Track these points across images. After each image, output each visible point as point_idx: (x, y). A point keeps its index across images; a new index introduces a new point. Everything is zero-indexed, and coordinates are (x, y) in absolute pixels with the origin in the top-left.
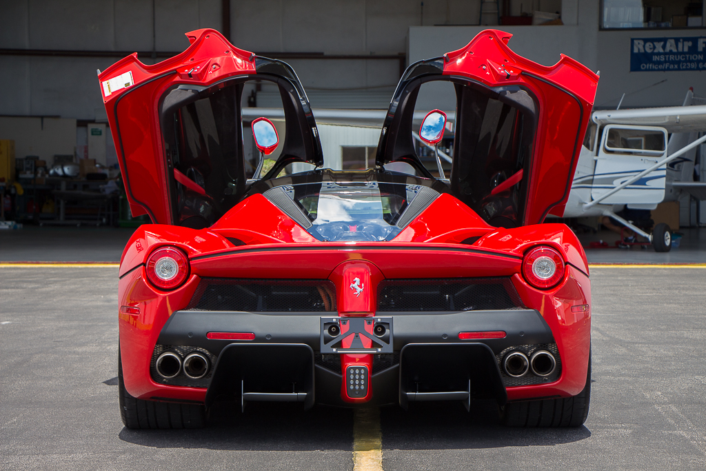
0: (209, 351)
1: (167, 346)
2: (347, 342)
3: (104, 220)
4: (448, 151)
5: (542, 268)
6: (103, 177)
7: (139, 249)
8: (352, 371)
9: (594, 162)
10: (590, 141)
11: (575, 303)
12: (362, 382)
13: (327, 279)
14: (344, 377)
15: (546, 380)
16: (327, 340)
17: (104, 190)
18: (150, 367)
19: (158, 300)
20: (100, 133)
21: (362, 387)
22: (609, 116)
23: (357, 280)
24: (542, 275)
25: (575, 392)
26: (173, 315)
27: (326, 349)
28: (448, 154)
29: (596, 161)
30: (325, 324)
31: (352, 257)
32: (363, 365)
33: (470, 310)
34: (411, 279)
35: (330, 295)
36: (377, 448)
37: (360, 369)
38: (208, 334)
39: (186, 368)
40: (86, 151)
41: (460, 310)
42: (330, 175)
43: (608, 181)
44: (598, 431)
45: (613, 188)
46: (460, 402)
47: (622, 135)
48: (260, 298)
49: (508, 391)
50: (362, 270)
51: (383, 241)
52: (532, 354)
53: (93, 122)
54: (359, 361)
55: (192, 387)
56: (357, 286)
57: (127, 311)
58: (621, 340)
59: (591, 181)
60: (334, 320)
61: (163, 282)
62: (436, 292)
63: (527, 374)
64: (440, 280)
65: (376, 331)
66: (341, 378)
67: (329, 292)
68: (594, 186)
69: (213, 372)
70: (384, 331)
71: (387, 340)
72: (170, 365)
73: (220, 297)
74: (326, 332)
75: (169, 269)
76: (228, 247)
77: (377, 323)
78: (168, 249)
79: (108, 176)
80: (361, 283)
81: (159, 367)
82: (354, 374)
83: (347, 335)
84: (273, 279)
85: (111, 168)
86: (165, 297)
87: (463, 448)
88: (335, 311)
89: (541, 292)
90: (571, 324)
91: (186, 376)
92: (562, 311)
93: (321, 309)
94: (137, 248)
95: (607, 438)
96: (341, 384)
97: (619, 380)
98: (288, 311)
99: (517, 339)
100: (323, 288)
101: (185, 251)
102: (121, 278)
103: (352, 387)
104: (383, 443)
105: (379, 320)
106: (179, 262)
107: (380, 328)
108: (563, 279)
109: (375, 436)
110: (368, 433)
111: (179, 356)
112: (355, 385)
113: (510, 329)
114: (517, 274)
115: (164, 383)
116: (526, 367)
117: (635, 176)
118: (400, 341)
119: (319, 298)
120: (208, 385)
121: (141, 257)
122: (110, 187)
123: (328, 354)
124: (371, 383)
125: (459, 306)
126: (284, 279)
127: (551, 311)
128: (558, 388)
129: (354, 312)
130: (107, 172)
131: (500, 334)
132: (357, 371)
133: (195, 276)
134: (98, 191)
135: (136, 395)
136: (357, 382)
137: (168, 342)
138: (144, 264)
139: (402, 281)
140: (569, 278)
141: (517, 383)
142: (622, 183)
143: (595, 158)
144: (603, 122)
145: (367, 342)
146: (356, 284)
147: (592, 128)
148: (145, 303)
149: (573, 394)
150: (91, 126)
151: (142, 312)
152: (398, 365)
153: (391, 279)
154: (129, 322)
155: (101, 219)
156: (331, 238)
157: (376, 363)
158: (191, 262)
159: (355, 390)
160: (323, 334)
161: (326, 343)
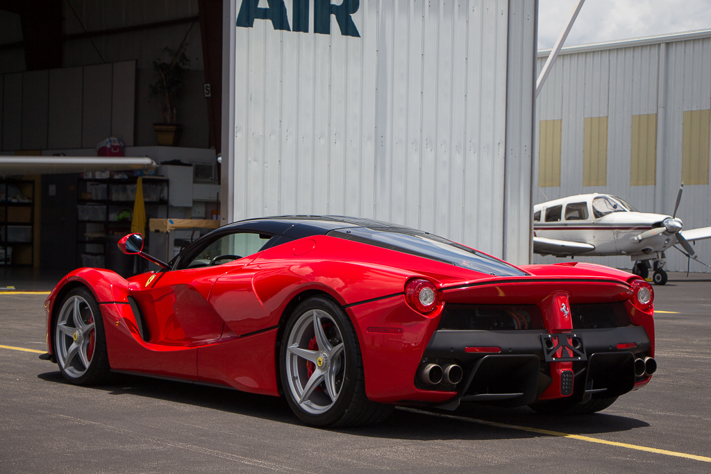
1: (431, 359)
8: (564, 376)
14: (559, 380)
18: (415, 376)
21: (570, 387)
23: (564, 305)
26: (435, 334)
27: (548, 358)
30: (544, 339)
32: (570, 370)
37: (569, 373)
38: (466, 348)
39: (449, 376)
56: (564, 310)
60: (550, 336)
65: (574, 343)
71: (582, 350)
77: (573, 338)
80: (566, 307)
81: (429, 375)
82: (566, 378)
83: (557, 347)
103: (563, 387)
105: (575, 336)
106: (434, 291)
114: (629, 301)
131: (634, 345)
133: (443, 302)
136: (567, 383)
138: (404, 293)
145: (570, 352)
146: (563, 308)
152: (584, 369)
158: (445, 291)
159: (565, 389)
160: (545, 346)
161: (548, 354)
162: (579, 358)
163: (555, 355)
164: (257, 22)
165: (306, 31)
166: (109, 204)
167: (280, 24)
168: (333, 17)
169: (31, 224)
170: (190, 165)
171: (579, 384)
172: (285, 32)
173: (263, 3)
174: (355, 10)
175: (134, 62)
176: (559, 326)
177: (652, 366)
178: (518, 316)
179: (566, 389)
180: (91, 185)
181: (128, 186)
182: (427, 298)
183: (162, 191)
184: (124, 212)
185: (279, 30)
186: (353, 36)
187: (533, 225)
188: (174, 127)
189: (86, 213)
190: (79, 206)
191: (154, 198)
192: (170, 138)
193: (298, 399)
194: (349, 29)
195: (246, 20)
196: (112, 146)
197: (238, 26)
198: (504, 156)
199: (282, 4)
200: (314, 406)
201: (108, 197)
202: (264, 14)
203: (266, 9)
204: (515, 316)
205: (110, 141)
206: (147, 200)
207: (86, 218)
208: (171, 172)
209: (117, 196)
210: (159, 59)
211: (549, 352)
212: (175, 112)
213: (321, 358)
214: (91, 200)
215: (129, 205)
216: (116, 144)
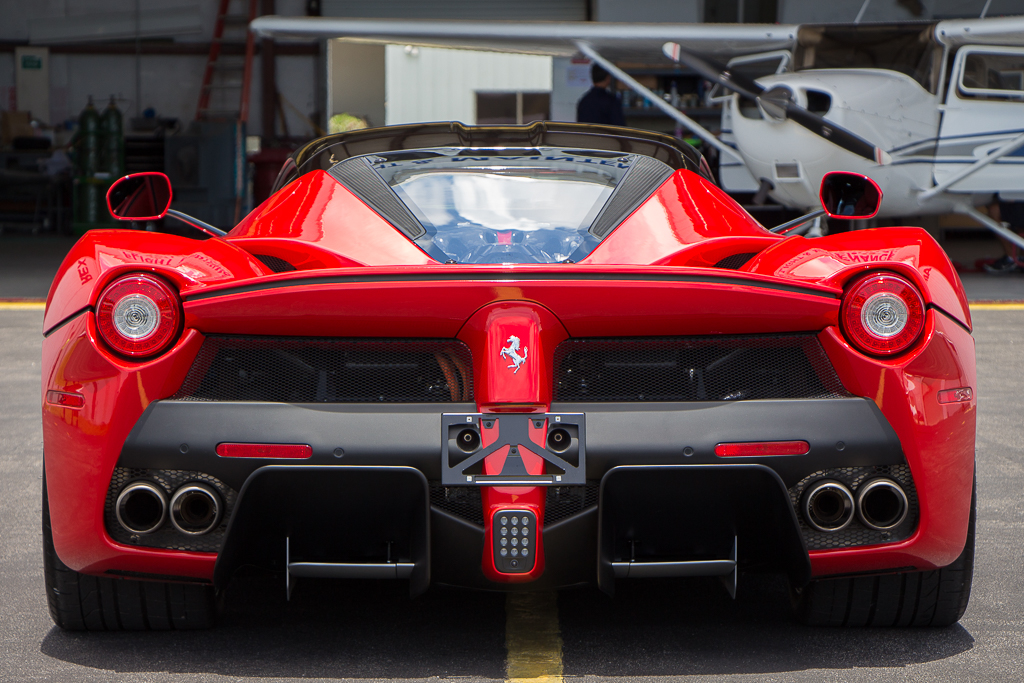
0: (222, 480)
1: (137, 470)
2: (495, 463)
3: (46, 223)
4: (668, 97)
5: (882, 315)
6: (44, 145)
7: (85, 277)
8: (504, 521)
9: (938, 116)
10: (932, 78)
11: (943, 384)
12: (525, 542)
13: (455, 338)
14: (488, 533)
15: (885, 537)
16: (455, 460)
17: (45, 168)
18: (105, 512)
19: (119, 380)
20: (38, 65)
21: (525, 552)
22: (967, 30)
23: (515, 340)
24: (881, 329)
25: (943, 560)
26: (150, 409)
27: (451, 476)
28: (669, 102)
29: (942, 114)
30: (451, 427)
31: (504, 295)
32: (525, 508)
33: (738, 399)
34: (620, 338)
35: (461, 369)
36: (554, 672)
37: (520, 516)
38: (219, 446)
39: (176, 514)
40: (13, 97)
41: (717, 399)
42: (459, 134)
43: (963, 151)
44: (989, 636)
45: (973, 162)
46: (716, 579)
47: (989, 66)
48: (323, 375)
49: (813, 559)
50: (523, 320)
51: (564, 262)
52: (861, 486)
53: (25, 44)
54: (517, 502)
55: (187, 551)
56: (515, 353)
57: (61, 402)
58: (1008, 449)
59: (933, 151)
60: (469, 420)
61: (129, 343)
62: (670, 364)
63: (850, 525)
64: (679, 341)
65: (551, 440)
66: (481, 534)
67: (458, 364)
68: (938, 158)
69: (229, 521)
70: (567, 440)
71: (573, 459)
72: (143, 509)
73: (242, 373)
74: (453, 443)
75: (141, 317)
76: (260, 276)
77: (554, 425)
78: (141, 278)
79: (53, 142)
80: (522, 345)
81: (121, 510)
82: (509, 526)
83: (494, 448)
84: (348, 338)
85: (58, 129)
86: (135, 373)
87: (723, 673)
88: (471, 401)
89: (879, 363)
90: (936, 423)
91: (174, 528)
92: (919, 399)
93: (444, 397)
94: (81, 275)
95: (1008, 650)
96: (483, 545)
97: (1015, 528)
98: (377, 401)
99: (832, 458)
100: (446, 357)
101: (172, 281)
102: (47, 334)
103: (504, 552)
104: (565, 661)
105: (558, 420)
106: (160, 304)
107: (560, 435)
108: (921, 337)
109: (548, 646)
110: (535, 642)
111: (162, 490)
112: (509, 547)
113: (817, 436)
114: (829, 329)
115: (134, 544)
116: (849, 510)
117: (1014, 139)
118: (600, 462)
119: (439, 374)
120: (219, 546)
121: (84, 294)
122: (56, 163)
123: (456, 486)
124: (541, 543)
125: (715, 392)
126: (369, 338)
127: (896, 400)
128: (912, 552)
129: (509, 403)
130: (51, 135)
131: (796, 447)
132: (515, 521)
133: (193, 331)
134: (35, 169)
135: (76, 566)
136: (514, 542)
137: (140, 463)
138: (91, 307)
139: (602, 341)
140: (935, 336)
141: (831, 544)
142: (990, 153)
143: (941, 107)
144: (957, 41)
145: (533, 464)
146: (512, 347)
147: (936, 53)
148: (95, 385)
149: (938, 565)
150: (21, 52)
151: (89, 402)
152: (596, 507)
153: (580, 338)
154: (63, 419)
155: (41, 221)
156: (462, 258)
157: (550, 501)
158: (185, 305)
159: (510, 558)
161: (453, 465)
162: (559, 478)
163: (479, 469)
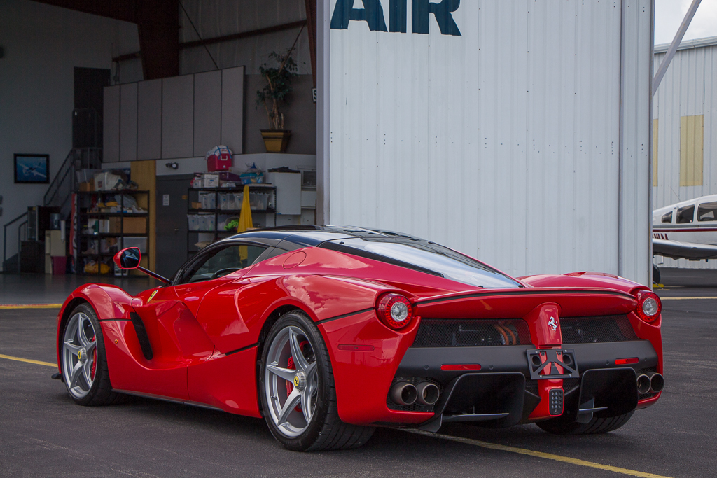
2: (547, 369)
8: (549, 394)
12: (560, 402)
13: (521, 318)
14: (547, 399)
21: (560, 406)
23: (552, 318)
27: (534, 375)
30: (531, 355)
32: (559, 388)
37: (558, 392)
38: (441, 366)
54: (556, 385)
56: (553, 324)
60: (537, 352)
61: (397, 323)
65: (564, 360)
71: (573, 367)
77: (564, 353)
80: (555, 320)
82: (551, 396)
83: (546, 363)
105: (566, 351)
107: (566, 358)
112: (554, 405)
114: (633, 312)
118: (583, 367)
123: (536, 380)
131: (636, 360)
132: (553, 394)
133: (419, 317)
136: (556, 402)
138: (374, 308)
145: (560, 370)
146: (552, 321)
152: (578, 387)
158: (419, 306)
159: (555, 409)
160: (531, 363)
161: (534, 371)
162: (571, 375)
163: (542, 372)
164: (352, 23)
165: (404, 31)
166: (217, 212)
167: (376, 25)
168: (432, 16)
169: (147, 234)
170: (298, 172)
171: (571, 404)
172: (381, 33)
173: (358, 4)
174: (455, 8)
175: (242, 68)
176: (547, 342)
177: (658, 382)
178: (505, 331)
179: (556, 407)
180: (201, 194)
181: (235, 195)
182: (399, 313)
183: (269, 199)
184: (233, 221)
185: (375, 31)
186: (453, 35)
187: (651, 227)
188: (282, 134)
189: (197, 222)
190: (189, 216)
191: (262, 206)
192: (278, 144)
193: (276, 421)
194: (449, 28)
195: (340, 22)
196: (221, 154)
197: (331, 28)
198: (618, 155)
199: (378, 4)
200: (292, 428)
201: (217, 205)
202: (359, 15)
203: (361, 9)
204: (503, 331)
205: (219, 149)
206: (255, 208)
207: (196, 228)
208: (277, 180)
209: (225, 205)
210: (265, 64)
211: (535, 369)
212: (282, 117)
213: (298, 377)
214: (200, 210)
215: (236, 214)
216: (226, 152)
